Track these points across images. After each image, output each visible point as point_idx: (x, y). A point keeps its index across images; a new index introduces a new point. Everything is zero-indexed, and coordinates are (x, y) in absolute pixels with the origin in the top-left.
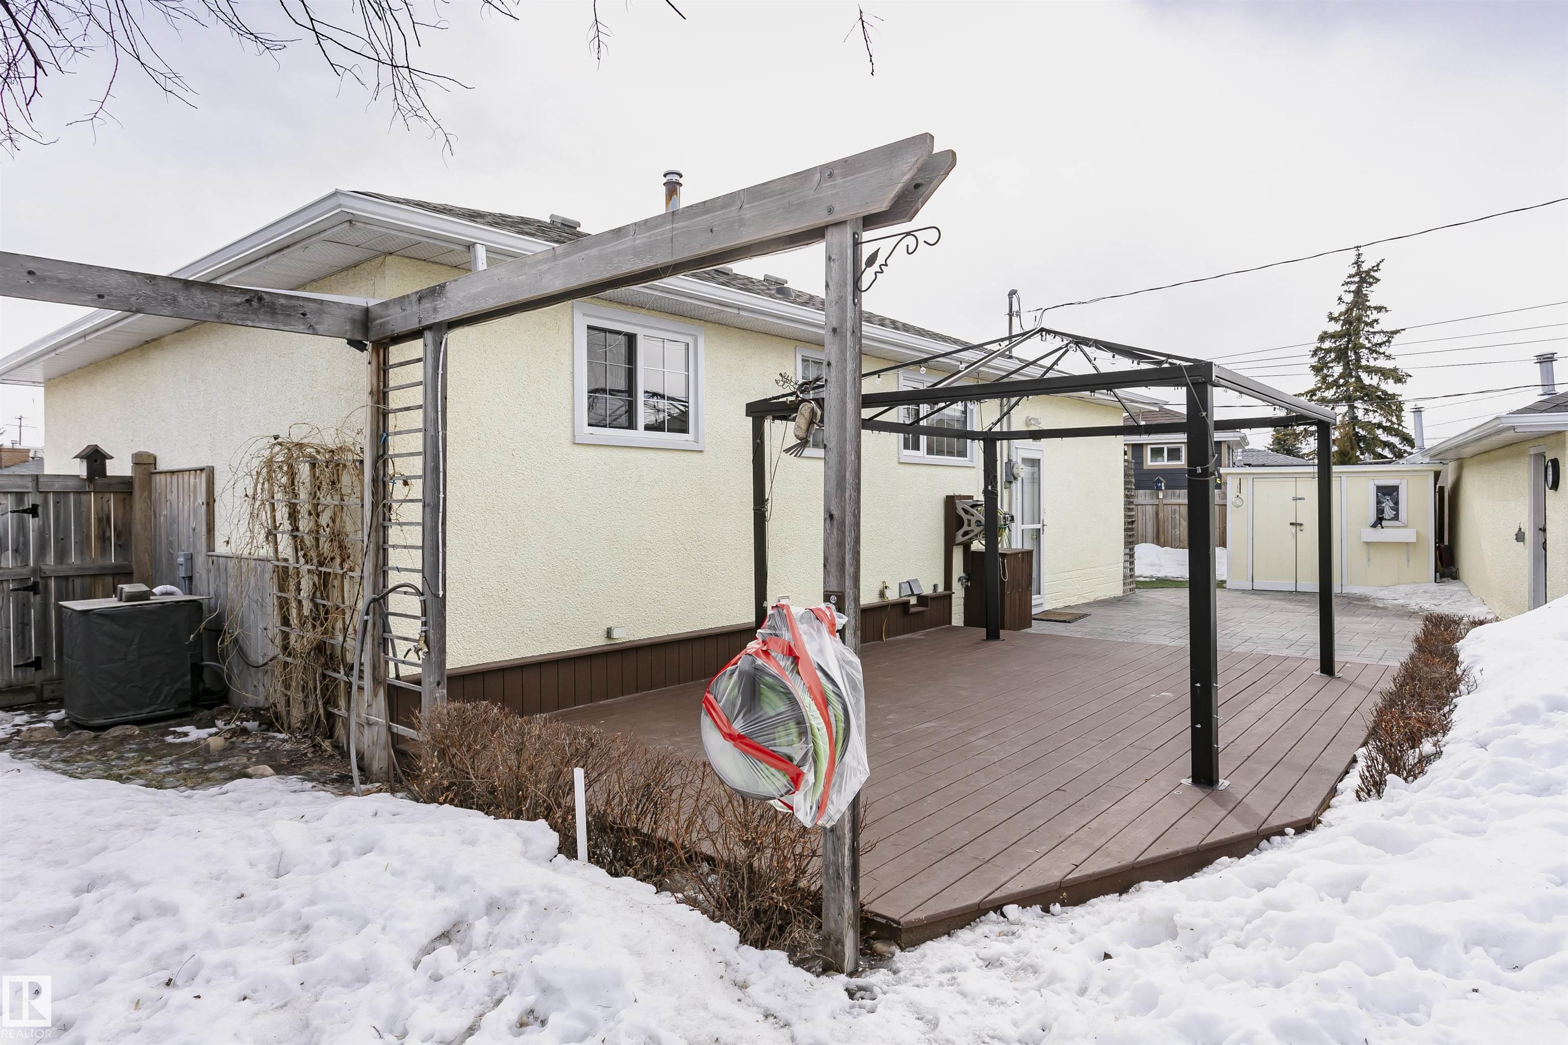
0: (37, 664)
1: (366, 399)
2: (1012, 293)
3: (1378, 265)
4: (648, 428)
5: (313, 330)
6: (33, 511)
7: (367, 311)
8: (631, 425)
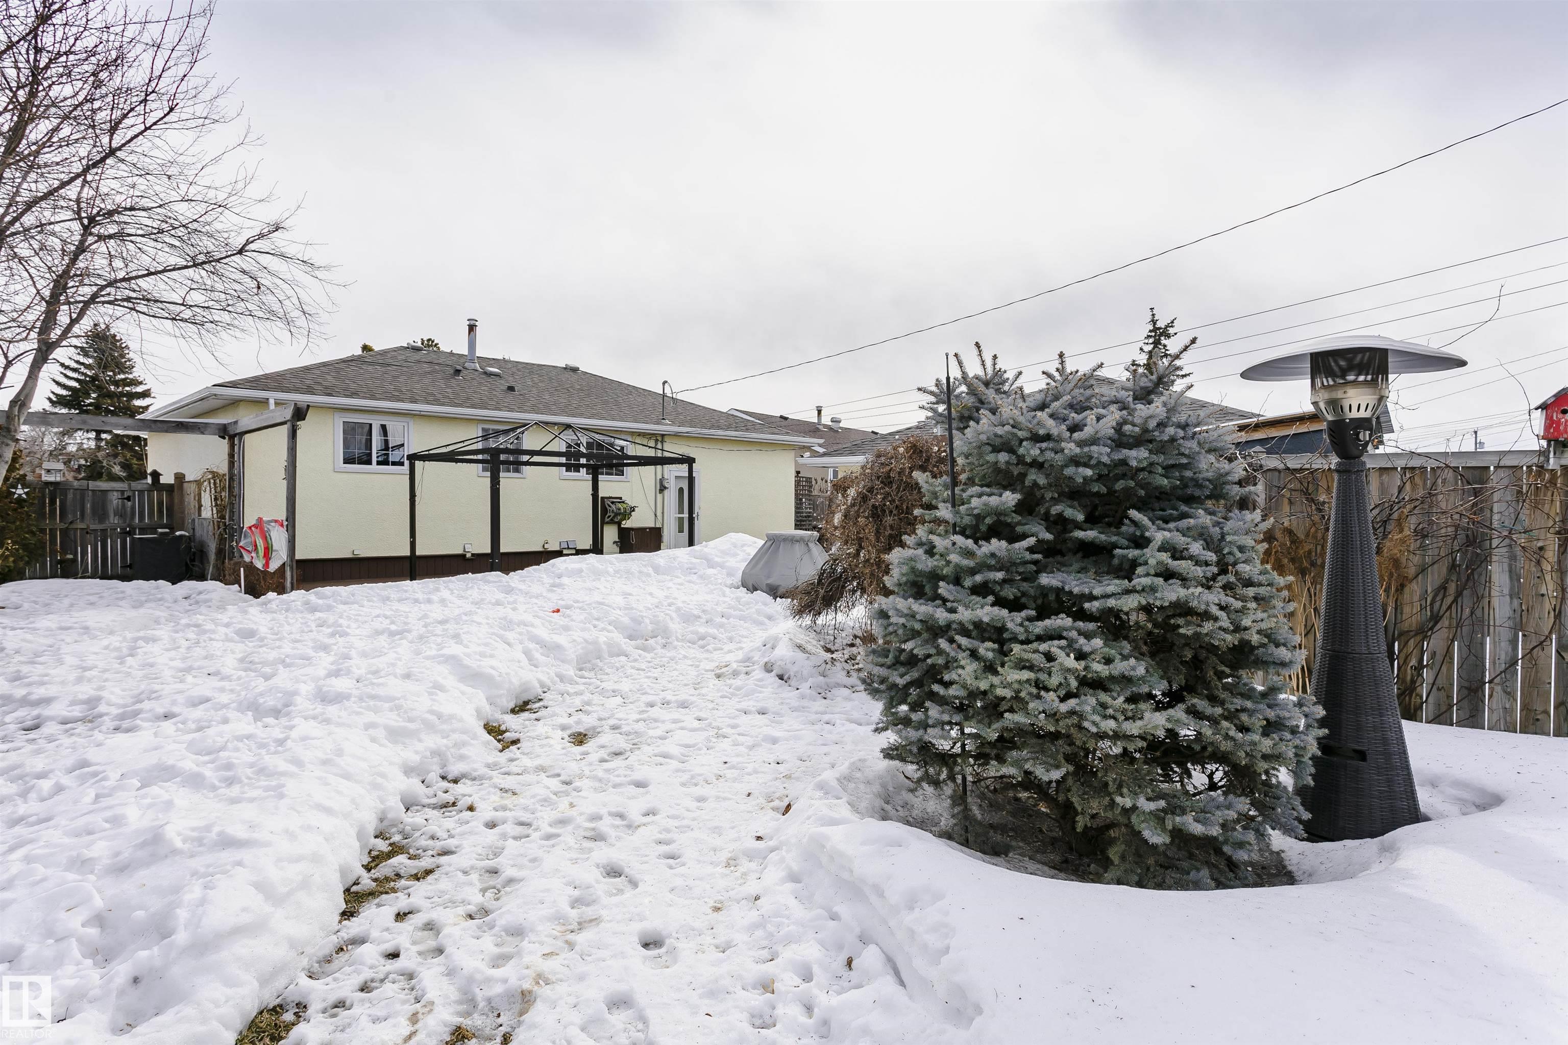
0: (130, 566)
1: (226, 457)
2: (665, 383)
3: (1172, 322)
4: (379, 463)
5: (203, 433)
6: (128, 499)
7: (225, 425)
8: (369, 462)
